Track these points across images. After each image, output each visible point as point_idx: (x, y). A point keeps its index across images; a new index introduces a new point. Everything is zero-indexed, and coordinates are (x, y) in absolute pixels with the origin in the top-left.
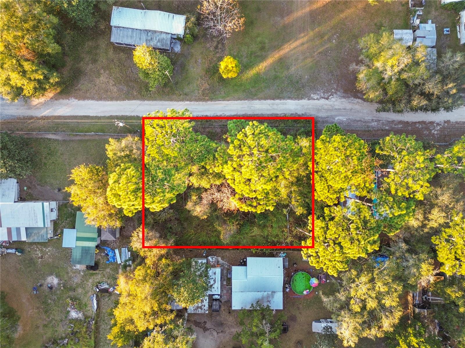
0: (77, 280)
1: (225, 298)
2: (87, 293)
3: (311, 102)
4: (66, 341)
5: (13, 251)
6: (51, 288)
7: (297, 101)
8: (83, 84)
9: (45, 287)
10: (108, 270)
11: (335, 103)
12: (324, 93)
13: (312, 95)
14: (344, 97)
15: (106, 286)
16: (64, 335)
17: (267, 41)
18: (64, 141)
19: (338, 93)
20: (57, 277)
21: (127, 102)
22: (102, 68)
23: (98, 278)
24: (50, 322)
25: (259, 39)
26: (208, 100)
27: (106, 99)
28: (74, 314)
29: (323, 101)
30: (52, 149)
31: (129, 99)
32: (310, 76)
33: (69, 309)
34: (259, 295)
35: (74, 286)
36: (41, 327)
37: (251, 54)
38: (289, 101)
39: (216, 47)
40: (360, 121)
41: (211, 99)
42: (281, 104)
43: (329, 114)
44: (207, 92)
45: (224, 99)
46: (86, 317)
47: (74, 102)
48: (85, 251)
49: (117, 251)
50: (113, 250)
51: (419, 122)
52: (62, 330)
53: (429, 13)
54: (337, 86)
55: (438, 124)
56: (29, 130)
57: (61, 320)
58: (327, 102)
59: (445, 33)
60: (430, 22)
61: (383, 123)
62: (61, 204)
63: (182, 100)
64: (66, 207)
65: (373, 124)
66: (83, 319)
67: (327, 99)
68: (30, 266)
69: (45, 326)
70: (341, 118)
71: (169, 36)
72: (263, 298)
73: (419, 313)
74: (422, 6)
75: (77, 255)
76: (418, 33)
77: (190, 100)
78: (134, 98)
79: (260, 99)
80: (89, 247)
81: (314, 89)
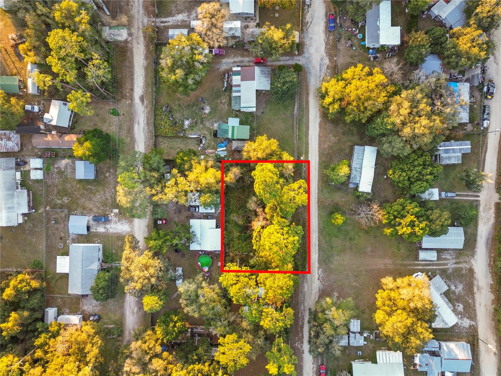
0: (208, 124)
1: (195, 214)
2: (200, 130)
3: (317, 269)
4: (171, 119)
5: (225, 85)
6: (203, 109)
7: (317, 260)
8: (329, 126)
9: (203, 105)
10: (213, 143)
11: (315, 284)
12: (322, 277)
13: (321, 270)
14: (319, 290)
15: (204, 142)
16: (174, 117)
17: (355, 242)
18: (293, 115)
19: (322, 286)
20: (210, 112)
21: (318, 154)
22: (340, 139)
23: (209, 137)
24: (182, 109)
25: (357, 237)
26: (318, 204)
27: (319, 140)
28: (187, 123)
29: (317, 276)
30: (289, 108)
31: (319, 155)
32: (333, 269)
33: (190, 120)
34: (198, 235)
35: (204, 123)
36: (179, 103)
37: (347, 232)
38: (317, 255)
39: (352, 210)
40: (304, 299)
41: (319, 207)
42: (316, 250)
43: (309, 280)
44: (324, 204)
45: (319, 214)
46: (185, 130)
47: (318, 120)
48: (226, 131)
49: (225, 148)
50: (226, 146)
51: (303, 335)
52: (177, 116)
53: (371, 343)
54: (326, 285)
55: (301, 346)
56: (300, 93)
57: (183, 115)
58: (316, 278)
59: (359, 352)
60: (365, 343)
61: (302, 313)
62: (254, 113)
63: (318, 188)
64: (252, 117)
65: (302, 307)
66: (184, 128)
67: (318, 279)
68: (216, 96)
69: (180, 105)
70: (306, 287)
71: (358, 182)
72: (197, 238)
73: (188, 331)
74: (375, 339)
75: (224, 126)
76: (358, 335)
77: (318, 193)
78: (320, 158)
79: (319, 237)
80: (228, 134)
81: (325, 271)
